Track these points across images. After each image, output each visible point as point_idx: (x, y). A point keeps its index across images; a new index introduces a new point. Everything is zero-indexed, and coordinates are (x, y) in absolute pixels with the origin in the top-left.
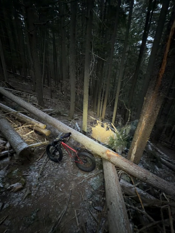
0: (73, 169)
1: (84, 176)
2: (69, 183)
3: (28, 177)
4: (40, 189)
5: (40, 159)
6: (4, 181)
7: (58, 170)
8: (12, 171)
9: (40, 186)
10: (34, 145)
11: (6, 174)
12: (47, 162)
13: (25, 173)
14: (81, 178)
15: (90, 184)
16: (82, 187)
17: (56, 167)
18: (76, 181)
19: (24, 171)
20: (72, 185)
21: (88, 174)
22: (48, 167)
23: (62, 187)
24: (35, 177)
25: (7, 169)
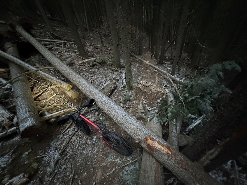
0: (103, 146)
1: (117, 160)
2: (94, 171)
3: (44, 159)
4: (54, 180)
5: (66, 130)
6: (5, 172)
7: (85, 147)
8: (22, 154)
9: (56, 174)
10: (53, 115)
11: (10, 161)
12: (75, 134)
13: (41, 153)
14: (112, 163)
15: (122, 177)
16: (111, 181)
17: (84, 142)
18: (105, 168)
19: (41, 150)
20: (98, 174)
21: (123, 159)
22: (75, 140)
23: (84, 177)
24: (54, 158)
25: (13, 153)
